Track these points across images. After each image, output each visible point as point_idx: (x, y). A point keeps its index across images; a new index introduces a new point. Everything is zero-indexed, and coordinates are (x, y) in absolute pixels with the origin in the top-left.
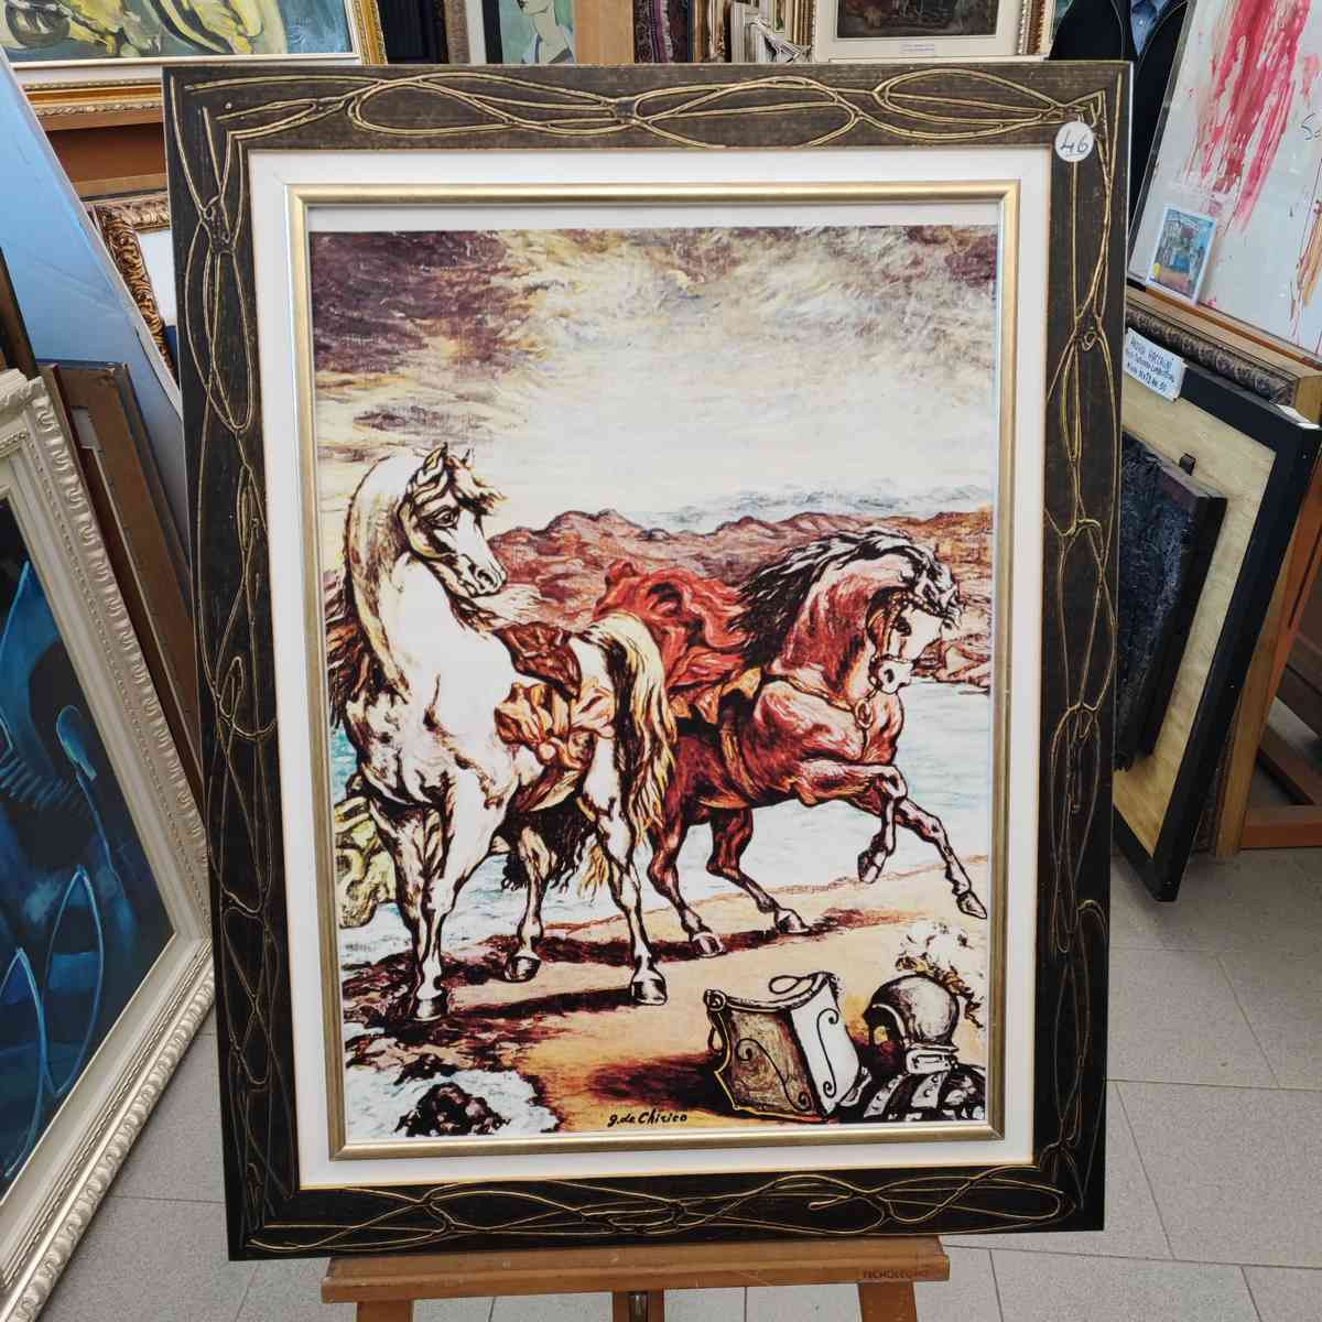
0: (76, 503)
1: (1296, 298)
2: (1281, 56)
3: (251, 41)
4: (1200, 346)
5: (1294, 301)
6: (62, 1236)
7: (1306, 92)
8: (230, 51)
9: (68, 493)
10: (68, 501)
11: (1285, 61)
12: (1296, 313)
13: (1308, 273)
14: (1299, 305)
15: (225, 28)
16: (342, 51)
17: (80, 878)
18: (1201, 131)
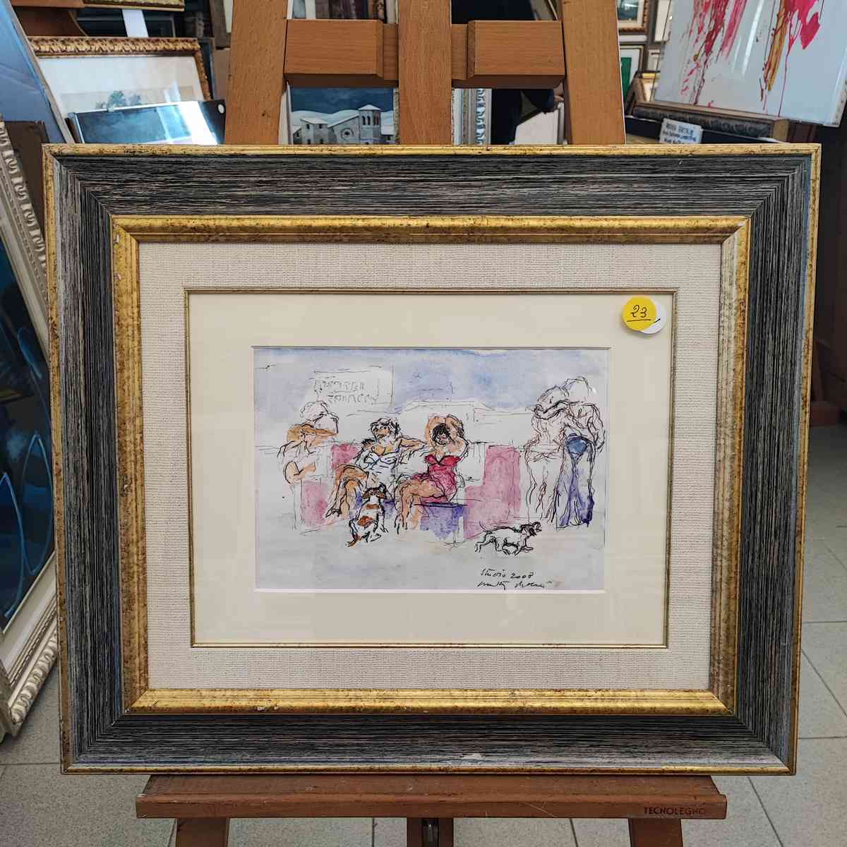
0: (23, 196)
1: (764, 88)
4: (710, 120)
5: (762, 90)
6: (42, 661)
9: (17, 188)
10: (18, 194)
12: (764, 96)
13: (771, 71)
14: (766, 92)
17: (36, 439)
18: (696, 6)
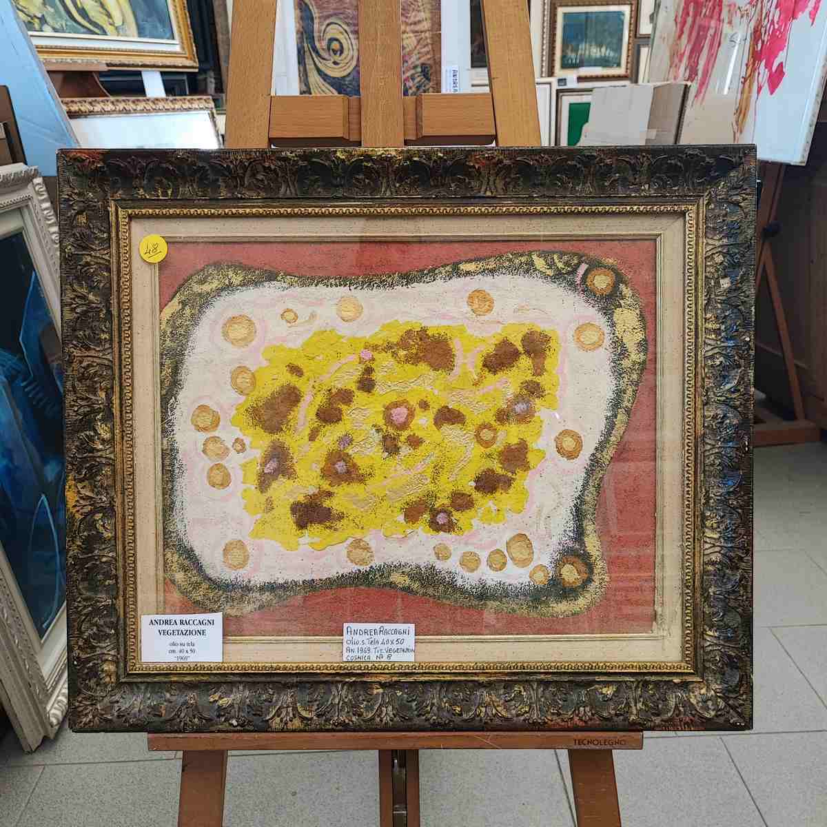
1: (736, 130)
2: (714, 8)
3: (117, 28)
5: (734, 133)
7: (730, 23)
8: (105, 33)
9: (53, 237)
10: (53, 242)
11: (717, 9)
12: (737, 138)
13: (742, 116)
14: (738, 135)
15: (101, 20)
16: (168, 39)
18: (672, 57)
